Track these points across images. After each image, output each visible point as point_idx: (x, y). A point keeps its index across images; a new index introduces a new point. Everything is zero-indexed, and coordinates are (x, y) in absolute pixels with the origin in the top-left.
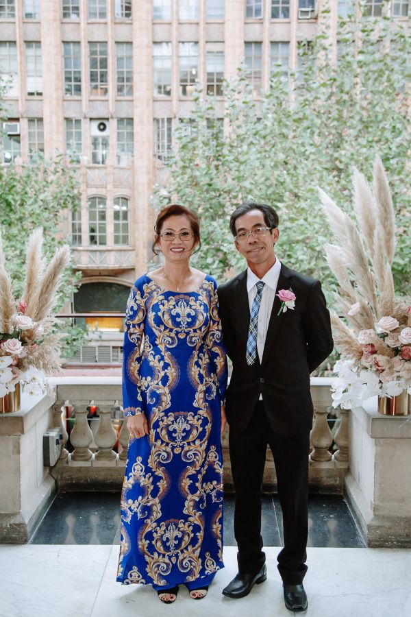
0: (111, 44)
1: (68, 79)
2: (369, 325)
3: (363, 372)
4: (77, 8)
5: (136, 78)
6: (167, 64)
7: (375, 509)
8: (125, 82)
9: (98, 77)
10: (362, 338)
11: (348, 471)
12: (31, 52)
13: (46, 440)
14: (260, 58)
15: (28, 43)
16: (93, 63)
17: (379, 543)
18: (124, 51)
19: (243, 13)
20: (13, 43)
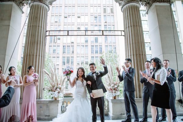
0: (70, 57)
1: (63, 62)
2: (110, 86)
3: (110, 93)
4: (65, 52)
5: (74, 62)
6: (79, 60)
7: (113, 114)
8: (72, 63)
9: (68, 62)
10: (109, 88)
11: (109, 111)
12: (58, 58)
13: (62, 106)
14: (94, 59)
15: (57, 57)
16: (67, 60)
17: (113, 119)
18: (72, 58)
19: (91, 53)
20: (55, 57)
